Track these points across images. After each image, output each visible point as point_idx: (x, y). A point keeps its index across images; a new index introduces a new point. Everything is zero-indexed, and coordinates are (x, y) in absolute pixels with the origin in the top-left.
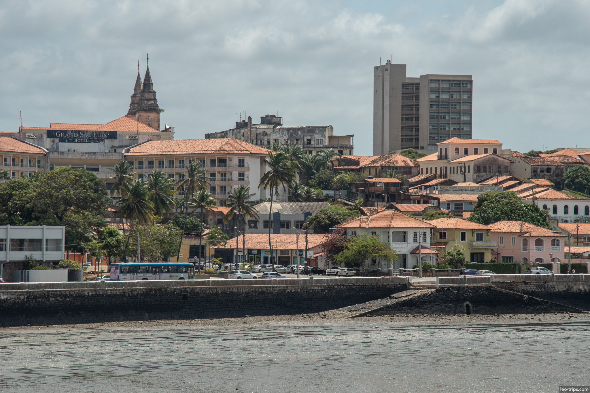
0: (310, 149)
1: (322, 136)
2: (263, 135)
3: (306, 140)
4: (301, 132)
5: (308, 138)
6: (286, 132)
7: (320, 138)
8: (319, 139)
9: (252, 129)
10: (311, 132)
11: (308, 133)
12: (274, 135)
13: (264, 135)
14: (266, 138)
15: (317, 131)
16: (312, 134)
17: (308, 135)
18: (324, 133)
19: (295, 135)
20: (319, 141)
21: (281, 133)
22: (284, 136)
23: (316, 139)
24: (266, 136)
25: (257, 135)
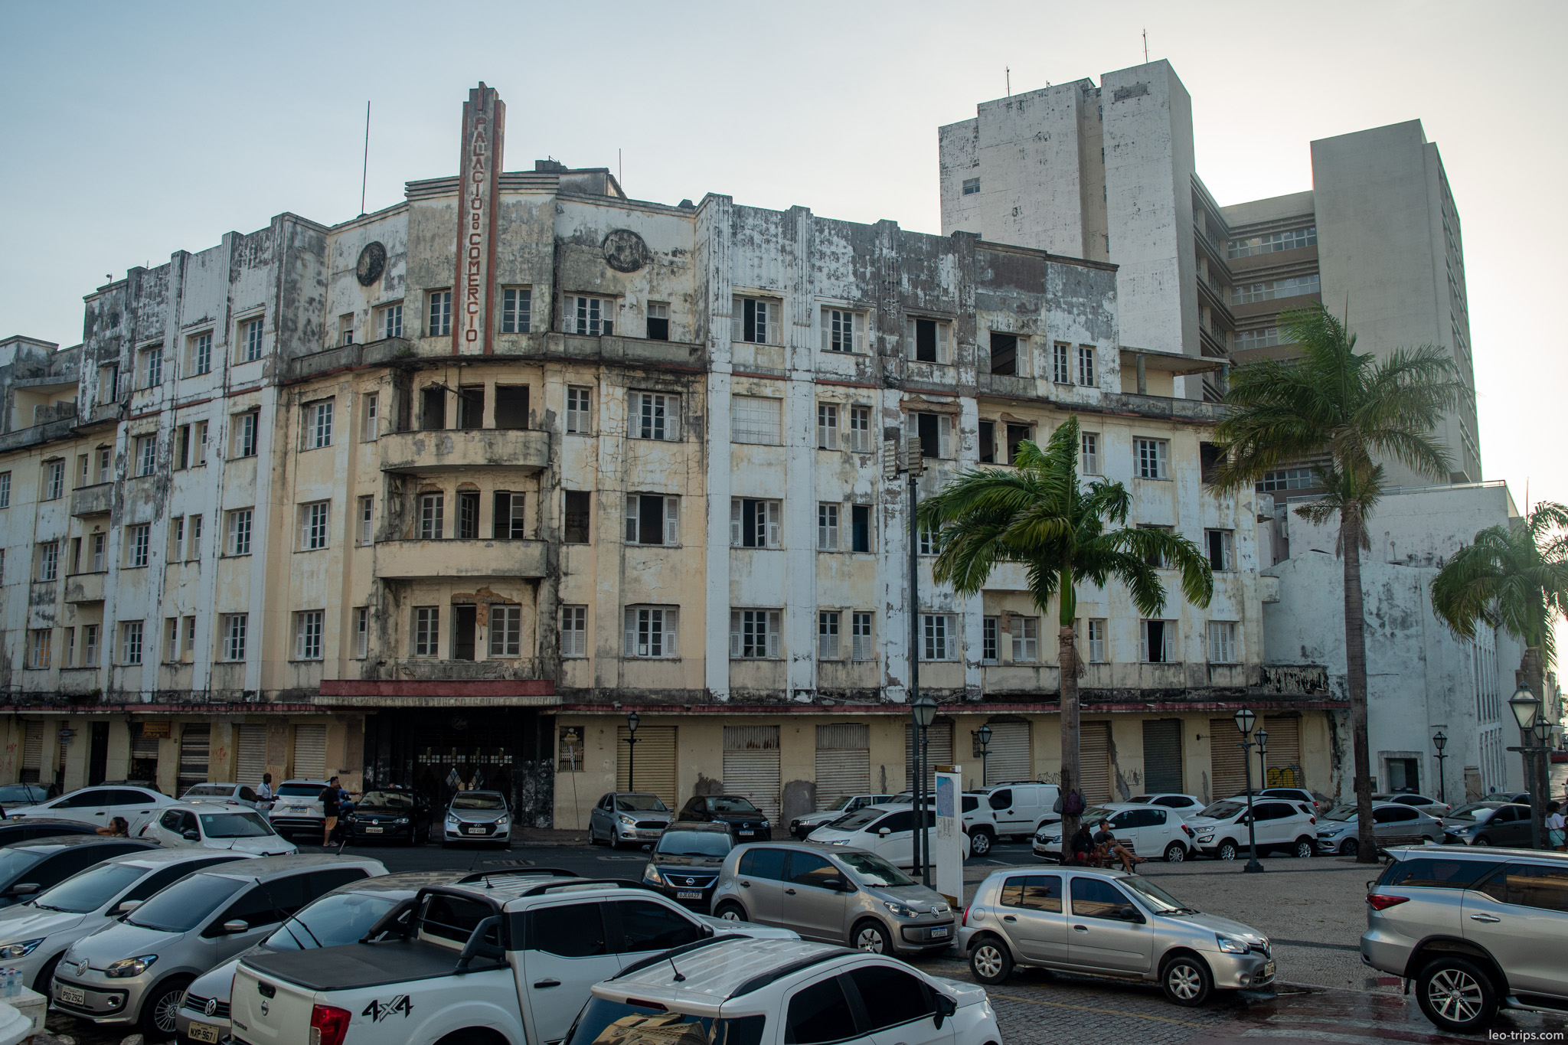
0: (1022, 415)
1: (1089, 326)
2: (610, 260)
3: (984, 340)
4: (961, 266)
5: (1005, 322)
6: (843, 247)
7: (1078, 336)
8: (1076, 342)
9: (508, 198)
10: (1020, 285)
11: (996, 283)
12: (743, 255)
13: (626, 256)
14: (636, 287)
15: (1055, 281)
16: (1026, 297)
17: (1003, 305)
18: (1106, 305)
19: (915, 283)
20: (1074, 359)
21: (800, 249)
22: (822, 280)
23: (1052, 337)
24: (635, 266)
25: (558, 245)
